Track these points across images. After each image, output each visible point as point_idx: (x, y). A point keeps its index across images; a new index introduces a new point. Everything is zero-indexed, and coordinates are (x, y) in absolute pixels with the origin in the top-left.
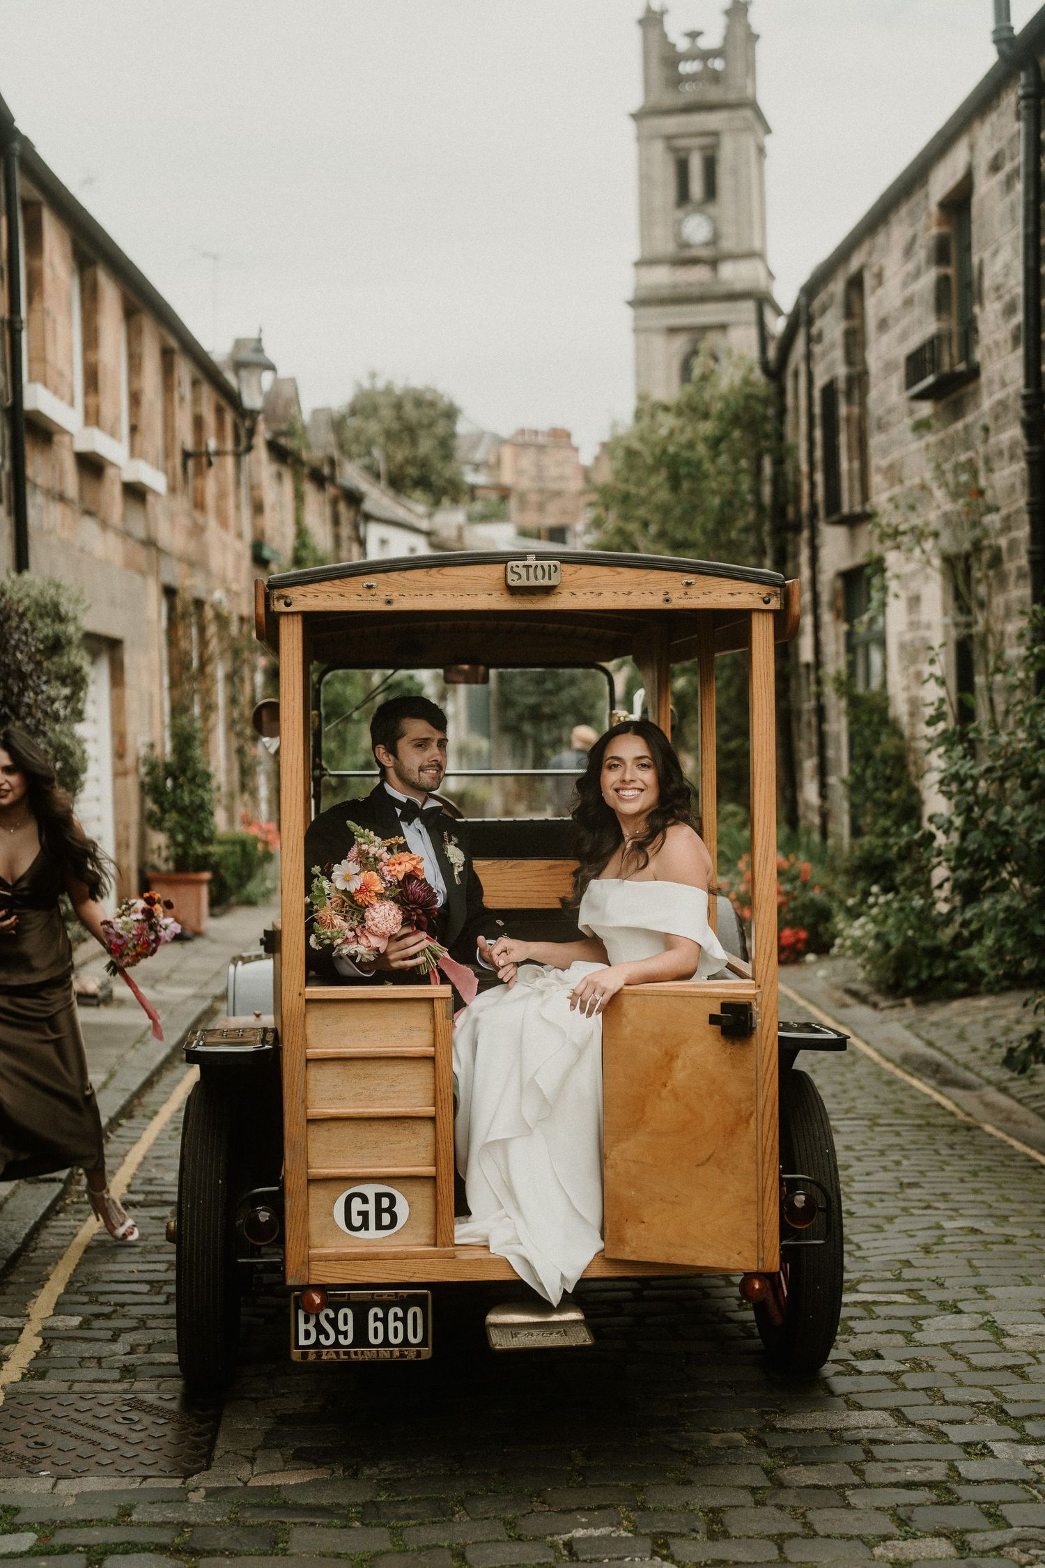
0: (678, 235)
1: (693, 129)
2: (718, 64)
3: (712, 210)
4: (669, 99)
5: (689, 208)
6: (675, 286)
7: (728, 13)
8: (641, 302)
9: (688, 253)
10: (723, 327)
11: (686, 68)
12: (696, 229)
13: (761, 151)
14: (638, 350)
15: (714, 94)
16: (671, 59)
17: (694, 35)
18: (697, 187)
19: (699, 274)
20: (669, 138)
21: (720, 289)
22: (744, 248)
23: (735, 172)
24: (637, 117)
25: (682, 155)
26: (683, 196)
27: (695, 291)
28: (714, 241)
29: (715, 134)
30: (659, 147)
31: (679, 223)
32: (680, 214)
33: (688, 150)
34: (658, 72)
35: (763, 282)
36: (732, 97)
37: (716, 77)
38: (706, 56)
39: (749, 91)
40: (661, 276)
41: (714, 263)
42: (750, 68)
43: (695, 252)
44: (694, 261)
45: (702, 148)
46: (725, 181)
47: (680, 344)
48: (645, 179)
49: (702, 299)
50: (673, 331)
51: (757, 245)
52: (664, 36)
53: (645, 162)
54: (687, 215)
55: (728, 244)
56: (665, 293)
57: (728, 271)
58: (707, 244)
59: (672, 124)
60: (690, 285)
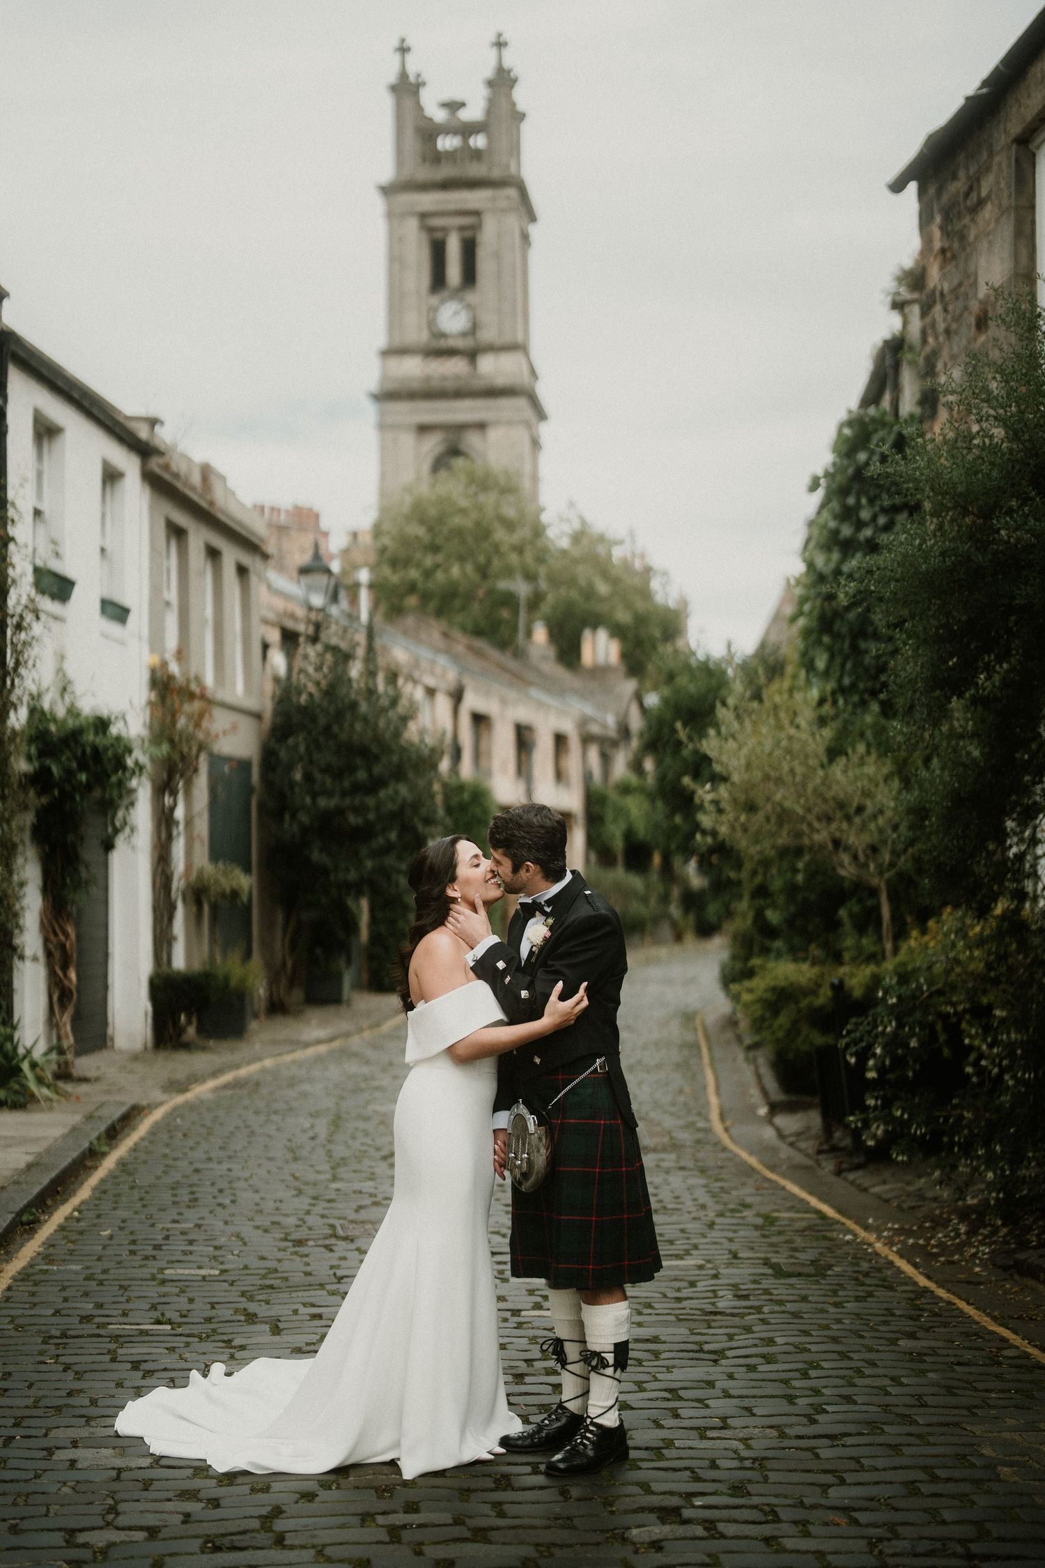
0: (431, 323)
1: (451, 207)
2: (479, 141)
3: (471, 297)
4: (425, 173)
5: (445, 294)
6: (428, 379)
7: (490, 84)
8: (388, 395)
9: (443, 343)
10: (481, 426)
11: (446, 143)
12: (452, 318)
13: (525, 237)
14: (383, 449)
15: (475, 170)
16: (428, 132)
17: (454, 106)
18: (454, 272)
19: (454, 367)
20: (423, 216)
21: (477, 384)
22: (507, 339)
23: (497, 255)
24: (388, 191)
25: (439, 235)
26: (438, 280)
27: (450, 385)
28: (474, 328)
29: (477, 213)
30: (412, 224)
31: (434, 310)
32: (434, 300)
33: (445, 230)
34: (412, 144)
35: (526, 378)
36: (496, 173)
37: (477, 155)
38: (467, 130)
39: (513, 170)
40: (413, 368)
41: (472, 355)
42: (515, 150)
43: (451, 343)
44: (451, 353)
45: (462, 229)
46: (485, 265)
47: (433, 444)
48: (395, 259)
49: (459, 394)
50: (423, 429)
51: (520, 337)
52: (420, 108)
53: (395, 241)
54: (443, 302)
55: (488, 335)
56: (415, 386)
57: (489, 366)
58: (464, 335)
59: (428, 201)
60: (444, 378)
